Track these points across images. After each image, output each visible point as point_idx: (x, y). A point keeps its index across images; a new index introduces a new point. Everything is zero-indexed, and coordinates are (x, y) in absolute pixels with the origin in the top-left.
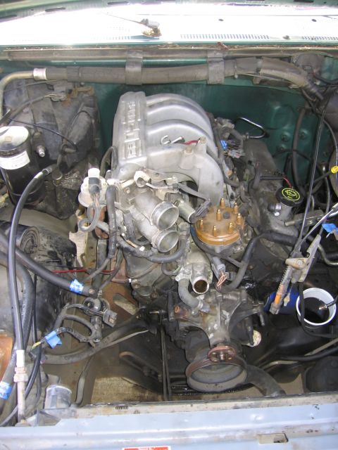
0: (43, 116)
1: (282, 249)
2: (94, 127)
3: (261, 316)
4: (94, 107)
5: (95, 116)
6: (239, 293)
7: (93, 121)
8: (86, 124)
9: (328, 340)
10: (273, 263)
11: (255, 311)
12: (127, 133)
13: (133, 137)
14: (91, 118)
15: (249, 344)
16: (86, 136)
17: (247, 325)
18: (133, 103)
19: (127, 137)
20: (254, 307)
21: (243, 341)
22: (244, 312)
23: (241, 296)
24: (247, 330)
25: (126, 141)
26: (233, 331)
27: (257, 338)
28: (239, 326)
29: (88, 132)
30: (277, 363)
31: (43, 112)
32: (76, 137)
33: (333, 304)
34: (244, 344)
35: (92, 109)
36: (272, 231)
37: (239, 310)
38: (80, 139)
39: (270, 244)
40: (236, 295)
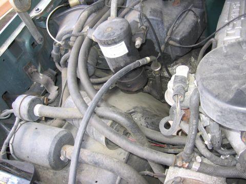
0: (150, 12)
2: (200, 25)
4: (202, 8)
5: (202, 16)
7: (199, 20)
8: (191, 22)
12: (227, 31)
13: (234, 34)
14: (197, 17)
16: (190, 33)
18: (238, 3)
19: (227, 35)
25: (226, 39)
29: (192, 29)
31: (151, 9)
32: (181, 33)
35: (199, 9)
38: (183, 35)
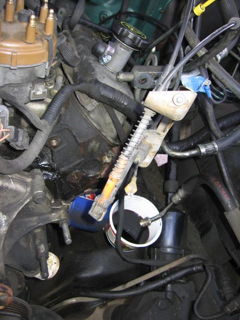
1: (108, 119)
3: (65, 227)
6: (29, 180)
9: (149, 269)
10: (90, 141)
11: (54, 218)
15: (38, 276)
17: (37, 242)
20: (53, 210)
21: (28, 269)
22: (35, 218)
23: (33, 186)
24: (37, 251)
26: (11, 251)
27: (53, 265)
28: (23, 243)
30: (74, 300)
33: (158, 218)
34: (30, 275)
36: (97, 82)
37: (26, 212)
39: (91, 105)
40: (25, 184)
